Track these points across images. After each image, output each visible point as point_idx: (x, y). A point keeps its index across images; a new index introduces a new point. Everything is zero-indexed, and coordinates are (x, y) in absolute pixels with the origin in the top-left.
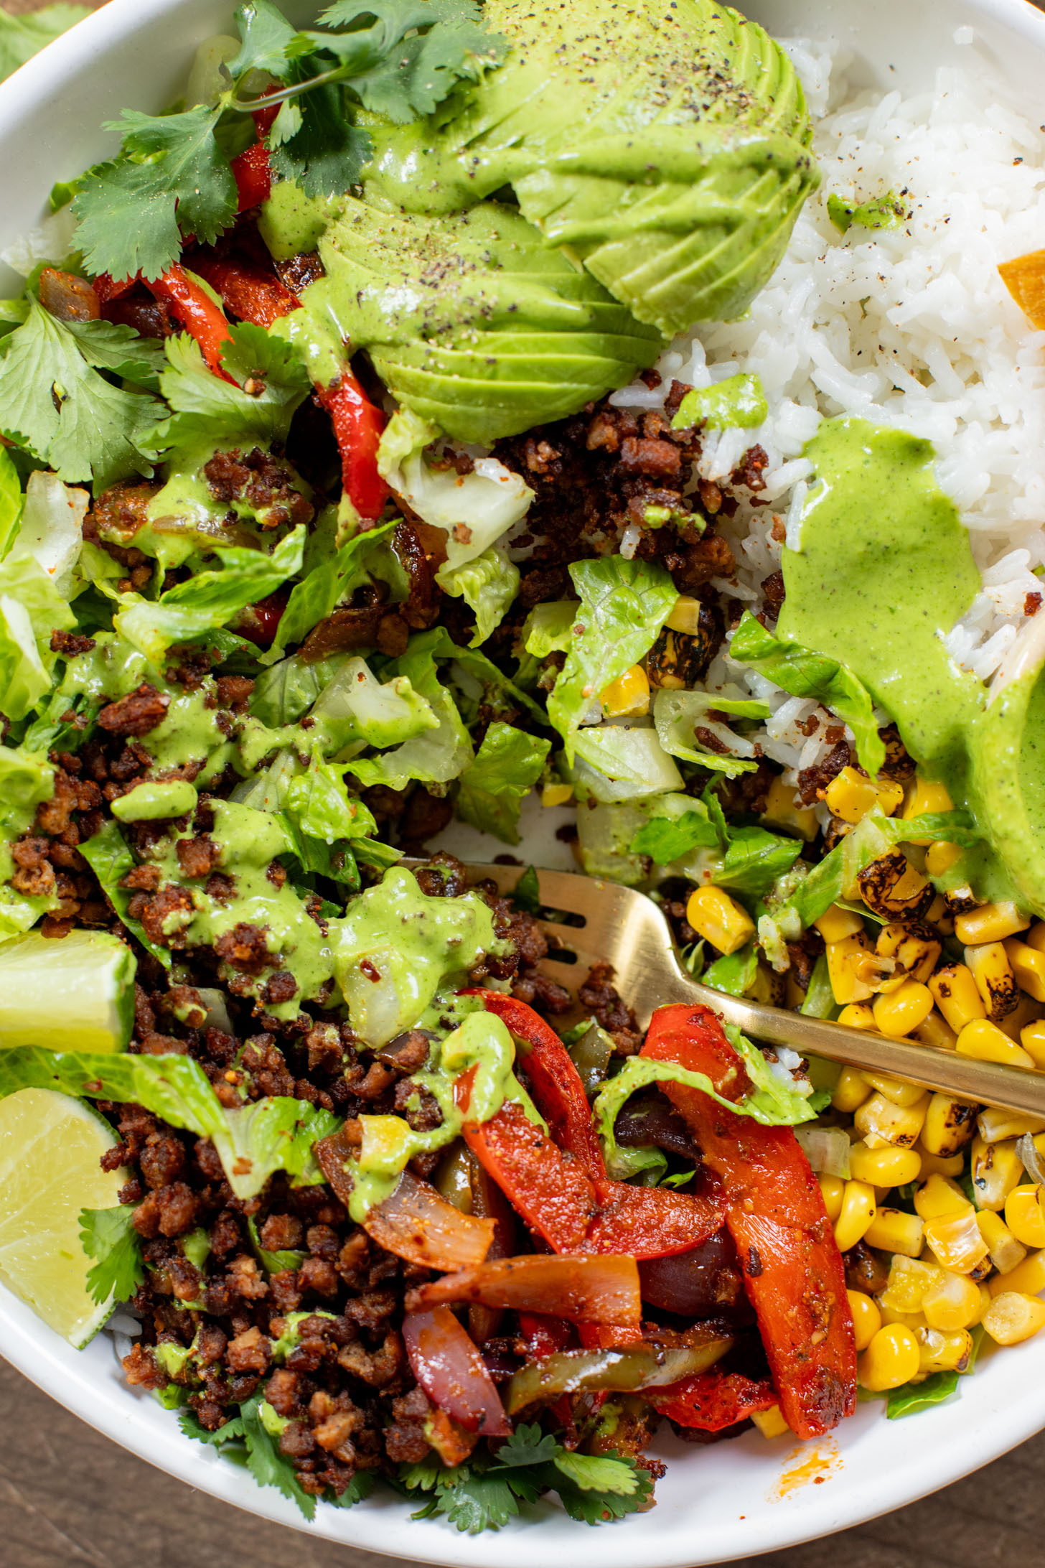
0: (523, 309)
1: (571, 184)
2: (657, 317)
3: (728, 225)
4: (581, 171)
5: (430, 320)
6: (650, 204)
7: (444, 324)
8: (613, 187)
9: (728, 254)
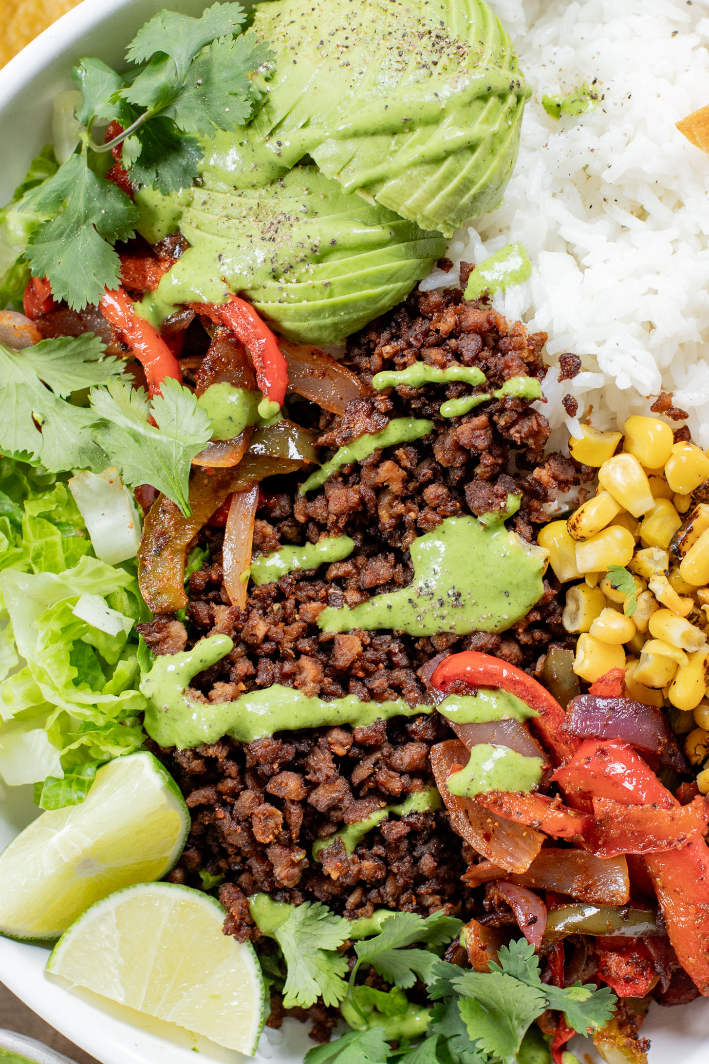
0: (340, 241)
1: (351, 146)
2: (437, 224)
3: (471, 147)
4: (356, 134)
5: (276, 265)
6: (411, 146)
7: (286, 265)
8: (383, 140)
9: (476, 167)
